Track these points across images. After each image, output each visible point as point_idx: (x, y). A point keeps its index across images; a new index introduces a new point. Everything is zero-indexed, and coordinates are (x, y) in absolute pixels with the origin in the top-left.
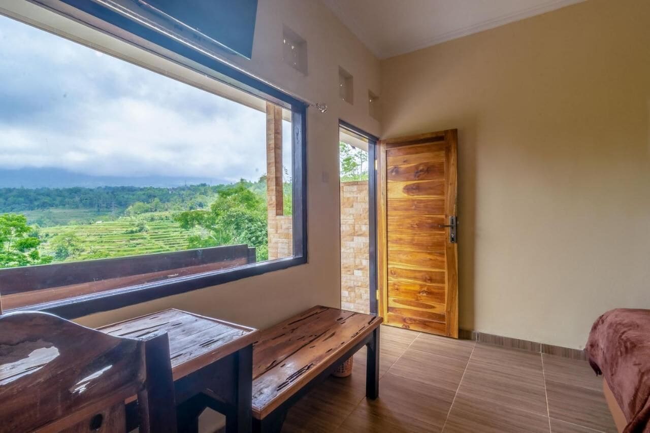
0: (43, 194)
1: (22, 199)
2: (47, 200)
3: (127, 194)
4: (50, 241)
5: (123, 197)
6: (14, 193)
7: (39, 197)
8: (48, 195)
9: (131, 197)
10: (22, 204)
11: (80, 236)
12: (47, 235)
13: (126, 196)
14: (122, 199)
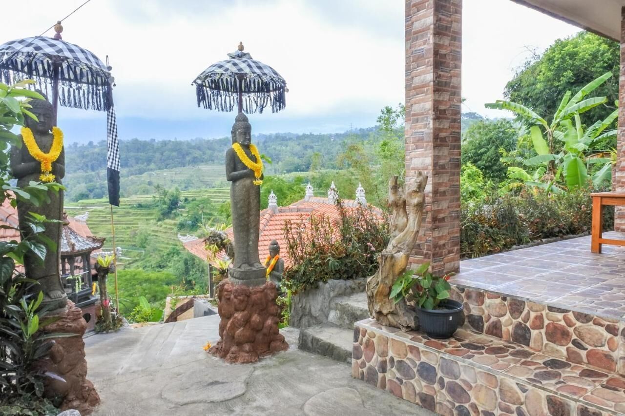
0: (194, 148)
1: (175, 154)
2: (197, 153)
3: (279, 144)
4: (188, 206)
5: (275, 149)
6: (169, 147)
7: (191, 151)
8: (199, 148)
9: (284, 148)
10: (176, 160)
11: (215, 202)
12: (186, 200)
13: (278, 148)
14: (274, 151)
